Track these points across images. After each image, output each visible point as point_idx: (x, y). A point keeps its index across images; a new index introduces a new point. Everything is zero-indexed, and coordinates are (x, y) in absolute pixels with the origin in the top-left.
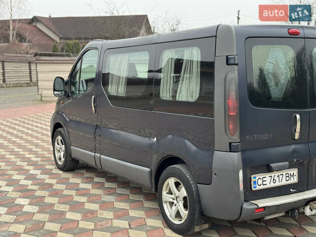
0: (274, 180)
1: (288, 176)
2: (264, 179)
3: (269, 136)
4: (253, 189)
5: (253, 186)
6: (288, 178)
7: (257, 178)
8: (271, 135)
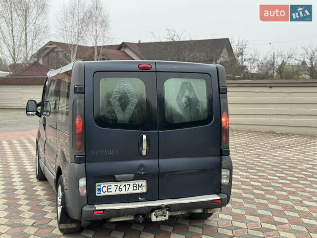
0: (119, 188)
1: (136, 187)
2: (109, 187)
3: (115, 152)
4: (97, 195)
5: (97, 192)
6: (135, 188)
7: (102, 186)
8: (117, 151)
